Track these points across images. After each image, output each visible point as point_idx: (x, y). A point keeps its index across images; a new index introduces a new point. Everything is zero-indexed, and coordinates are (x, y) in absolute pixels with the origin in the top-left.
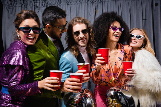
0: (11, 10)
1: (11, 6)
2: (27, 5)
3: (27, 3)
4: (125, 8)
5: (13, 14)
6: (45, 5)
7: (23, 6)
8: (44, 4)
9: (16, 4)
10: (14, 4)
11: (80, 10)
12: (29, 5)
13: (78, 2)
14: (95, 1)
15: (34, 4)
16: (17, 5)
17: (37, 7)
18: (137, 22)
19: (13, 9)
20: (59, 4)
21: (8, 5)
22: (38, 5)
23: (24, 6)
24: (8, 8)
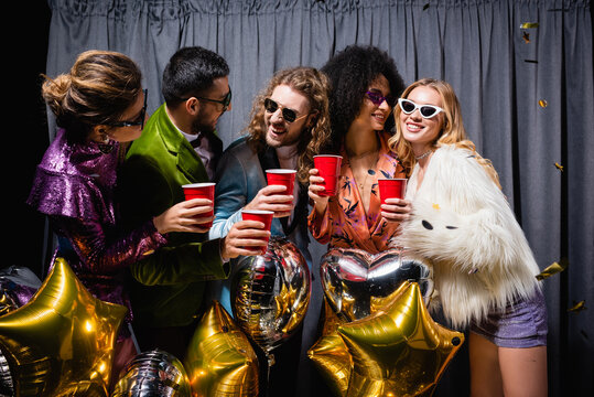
0: (76, 24)
1: (75, 13)
2: (124, 12)
3: (125, 6)
4: (427, 31)
5: (82, 37)
6: (179, 12)
7: (112, 15)
8: (176, 11)
9: (93, 7)
10: (84, 9)
11: (288, 31)
12: (130, 12)
13: (282, 7)
14: (336, 7)
15: (146, 10)
16: (95, 11)
17: (157, 19)
18: (462, 73)
19: (82, 22)
20: (222, 11)
21: (68, 11)
22: (158, 14)
23: (116, 14)
24: (66, 21)
